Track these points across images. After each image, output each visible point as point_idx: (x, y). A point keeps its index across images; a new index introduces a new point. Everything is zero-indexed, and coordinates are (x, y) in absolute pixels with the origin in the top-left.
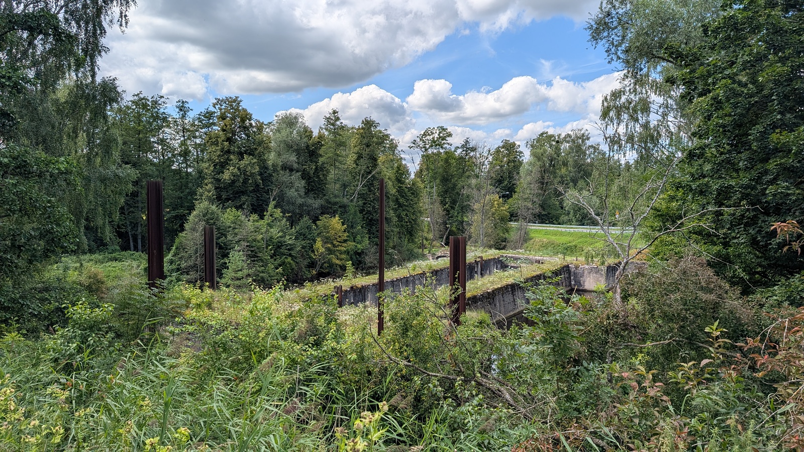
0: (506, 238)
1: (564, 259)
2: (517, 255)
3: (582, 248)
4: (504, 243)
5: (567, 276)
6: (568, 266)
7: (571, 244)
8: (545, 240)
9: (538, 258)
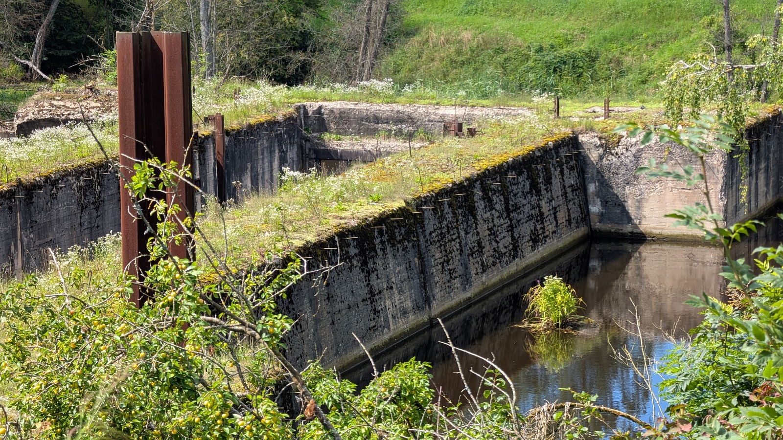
0: (305, 35)
1: (557, 111)
2: (363, 106)
3: (619, 62)
4: (300, 56)
5: (571, 180)
6: (573, 142)
7: (573, 49)
8: (466, 35)
9: (450, 112)
